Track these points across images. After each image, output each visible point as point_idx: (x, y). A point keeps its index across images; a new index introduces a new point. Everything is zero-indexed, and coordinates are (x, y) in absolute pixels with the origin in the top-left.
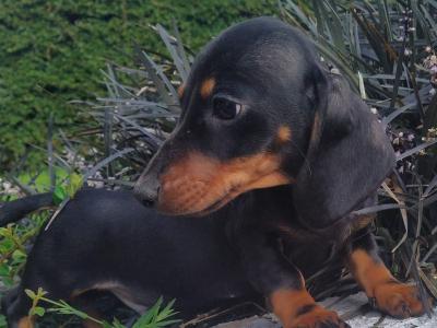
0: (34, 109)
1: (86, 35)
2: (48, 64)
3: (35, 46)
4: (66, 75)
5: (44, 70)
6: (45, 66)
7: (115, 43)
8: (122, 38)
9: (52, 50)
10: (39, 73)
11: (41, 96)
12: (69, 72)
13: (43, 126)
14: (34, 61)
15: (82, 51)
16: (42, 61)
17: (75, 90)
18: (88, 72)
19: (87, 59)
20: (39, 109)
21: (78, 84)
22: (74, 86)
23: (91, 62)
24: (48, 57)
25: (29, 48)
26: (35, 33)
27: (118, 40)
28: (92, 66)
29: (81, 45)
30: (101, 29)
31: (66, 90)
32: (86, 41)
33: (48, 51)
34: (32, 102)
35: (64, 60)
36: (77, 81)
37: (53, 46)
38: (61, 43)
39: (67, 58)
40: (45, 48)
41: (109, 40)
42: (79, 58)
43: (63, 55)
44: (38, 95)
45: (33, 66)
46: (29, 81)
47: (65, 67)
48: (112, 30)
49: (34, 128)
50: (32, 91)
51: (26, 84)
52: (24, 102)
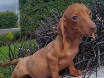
1: (50, 5)
2: (41, 13)
5: (41, 15)
6: (41, 14)
10: (40, 16)
14: (39, 13)
15: (49, 9)
18: (50, 14)
24: (42, 11)
25: (38, 10)
26: (39, 6)
27: (57, 6)
29: (48, 8)
30: (53, 4)
32: (50, 7)
33: (41, 10)
37: (42, 9)
38: (44, 8)
40: (41, 9)
41: (55, 6)
42: (48, 11)
45: (38, 14)
47: (45, 13)
48: (55, 3)
50: (38, 20)
51: (37, 18)
52: (37, 22)
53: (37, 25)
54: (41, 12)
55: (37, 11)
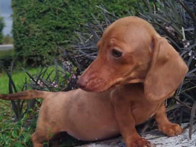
0: (51, 37)
2: (57, 16)
3: (51, 9)
4: (65, 21)
5: (55, 20)
6: (56, 18)
7: (86, 5)
8: (89, 2)
9: (59, 10)
10: (54, 21)
11: (54, 31)
12: (66, 20)
13: (55, 45)
14: (51, 16)
15: (71, 10)
16: (54, 15)
17: (69, 28)
18: (74, 19)
19: (74, 13)
20: (54, 37)
21: (70, 25)
22: (68, 26)
23: (75, 15)
24: (57, 13)
25: (49, 10)
26: (51, 3)
27: (87, 3)
28: (76, 17)
29: (71, 7)
31: (65, 28)
32: (73, 5)
33: (57, 11)
34: (51, 34)
35: (64, 14)
36: (70, 24)
37: (59, 8)
38: (63, 7)
39: (65, 13)
40: (56, 9)
41: (83, 4)
42: (70, 13)
45: (50, 18)
46: (49, 25)
47: (65, 17)
49: (52, 46)
50: (50, 29)
52: (47, 34)
53: (47, 39)
55: (48, 13)
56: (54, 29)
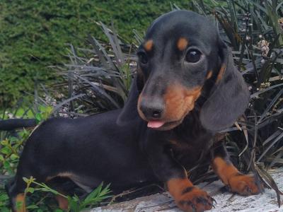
0: (25, 70)
1: (56, 27)
2: (33, 44)
3: (26, 33)
4: (44, 51)
5: (31, 48)
7: (73, 32)
8: (77, 28)
9: (36, 36)
10: (29, 50)
11: (29, 63)
12: (46, 49)
13: (31, 80)
14: (25, 43)
15: (54, 36)
16: (30, 42)
17: (50, 59)
18: (57, 48)
19: (56, 41)
20: (28, 71)
21: (51, 56)
22: (49, 57)
23: (59, 43)
24: (34, 40)
25: (23, 34)
26: (26, 26)
27: (75, 30)
28: (60, 45)
29: (53, 33)
30: (65, 23)
31: (44, 59)
32: (56, 31)
33: (34, 36)
34: (24, 66)
35: (43, 42)
36: (51, 54)
37: (36, 34)
38: (41, 32)
39: (45, 40)
40: (32, 34)
41: (70, 30)
42: (51, 41)
43: (43, 39)
44: (28, 62)
45: (25, 45)
46: (22, 54)
47: (44, 46)
48: (72, 24)
49: (25, 81)
50: (24, 60)
51: (21, 56)
52: (19, 67)
53: (19, 72)
54: (32, 41)
55: (21, 39)
56: (29, 59)
